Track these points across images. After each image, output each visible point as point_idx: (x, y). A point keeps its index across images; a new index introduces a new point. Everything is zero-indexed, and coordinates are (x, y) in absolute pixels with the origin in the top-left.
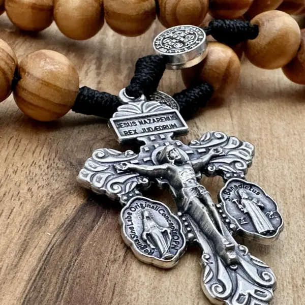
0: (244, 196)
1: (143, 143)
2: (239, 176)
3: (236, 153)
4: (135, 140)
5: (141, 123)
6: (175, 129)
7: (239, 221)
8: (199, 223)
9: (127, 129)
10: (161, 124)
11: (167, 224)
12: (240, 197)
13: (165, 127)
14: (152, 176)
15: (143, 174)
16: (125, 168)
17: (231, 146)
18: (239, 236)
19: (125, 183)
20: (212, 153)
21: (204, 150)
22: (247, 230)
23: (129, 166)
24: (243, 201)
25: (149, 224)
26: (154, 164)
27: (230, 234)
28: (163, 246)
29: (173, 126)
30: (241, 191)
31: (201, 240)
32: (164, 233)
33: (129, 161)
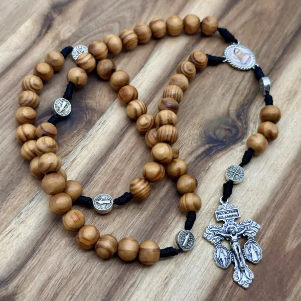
0: (252, 247)
1: (224, 223)
3: (254, 229)
4: (222, 221)
5: (225, 213)
6: (236, 217)
7: (248, 255)
8: (236, 256)
9: (220, 216)
10: (232, 214)
11: (227, 255)
12: (250, 247)
17: (252, 226)
19: (216, 239)
20: (245, 229)
21: (243, 227)
23: (219, 233)
24: (251, 249)
25: (222, 254)
26: (226, 234)
27: (244, 261)
30: (251, 245)
31: (236, 262)
32: (225, 259)
33: (219, 231)
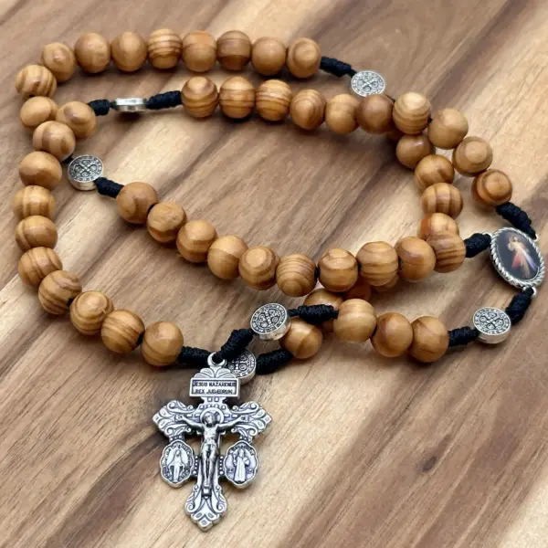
2: (247, 440)
13: (224, 392)
14: (194, 429)
15: (189, 426)
16: (180, 419)
18: (223, 480)
22: (230, 477)
28: (176, 476)
29: (230, 392)
